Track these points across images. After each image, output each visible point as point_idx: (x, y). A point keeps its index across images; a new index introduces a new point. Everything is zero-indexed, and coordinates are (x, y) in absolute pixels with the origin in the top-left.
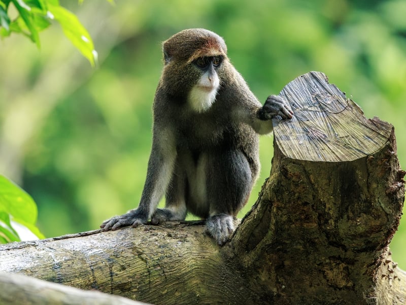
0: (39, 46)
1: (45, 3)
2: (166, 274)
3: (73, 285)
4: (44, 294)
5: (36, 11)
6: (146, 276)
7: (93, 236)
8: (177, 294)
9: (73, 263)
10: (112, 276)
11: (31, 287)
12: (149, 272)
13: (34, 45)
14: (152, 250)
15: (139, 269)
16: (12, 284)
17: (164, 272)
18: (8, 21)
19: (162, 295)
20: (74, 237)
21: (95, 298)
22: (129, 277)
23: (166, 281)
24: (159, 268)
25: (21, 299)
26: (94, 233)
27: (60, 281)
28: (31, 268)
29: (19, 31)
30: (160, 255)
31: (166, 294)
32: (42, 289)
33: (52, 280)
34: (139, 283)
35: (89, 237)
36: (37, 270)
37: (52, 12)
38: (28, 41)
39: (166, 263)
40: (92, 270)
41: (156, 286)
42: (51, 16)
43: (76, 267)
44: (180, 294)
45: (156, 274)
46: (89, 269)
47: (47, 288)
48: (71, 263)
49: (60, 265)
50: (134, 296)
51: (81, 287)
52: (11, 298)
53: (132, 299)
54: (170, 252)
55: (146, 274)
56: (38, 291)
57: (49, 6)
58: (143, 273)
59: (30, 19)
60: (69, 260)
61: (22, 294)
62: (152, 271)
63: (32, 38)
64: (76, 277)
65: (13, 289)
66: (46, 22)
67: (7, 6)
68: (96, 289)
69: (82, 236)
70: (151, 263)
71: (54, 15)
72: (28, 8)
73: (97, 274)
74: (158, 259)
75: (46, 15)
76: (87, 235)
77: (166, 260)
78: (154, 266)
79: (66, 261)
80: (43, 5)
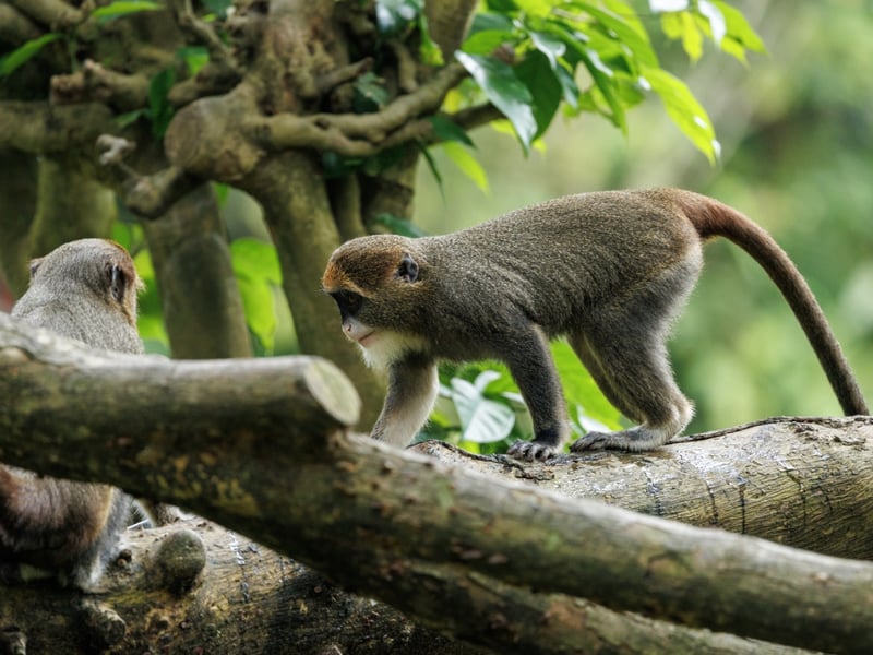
0: (625, 132)
1: (636, 63)
2: (832, 502)
3: (680, 520)
4: (633, 533)
5: (621, 76)
6: (798, 505)
7: (712, 440)
8: (850, 535)
9: (680, 484)
10: (743, 505)
11: (614, 522)
12: (803, 498)
13: (618, 132)
14: (809, 464)
15: (787, 495)
16: (582, 517)
17: (828, 499)
18: (576, 93)
19: (826, 537)
20: (682, 442)
21: (715, 540)
22: (772, 507)
23: (832, 513)
24: (820, 493)
25: (597, 541)
26: (714, 436)
27: (659, 513)
28: (613, 491)
29: (593, 108)
30: (821, 471)
31: (832, 534)
32: (631, 525)
33: (645, 511)
34: (787, 518)
35: (707, 441)
36: (622, 495)
37: (649, 79)
38: (608, 124)
39: (830, 485)
40: (712, 495)
41: (815, 521)
42: (645, 84)
43: (686, 491)
44: (854, 535)
45: (815, 502)
46: (707, 493)
47: (638, 523)
48: (677, 484)
49: (659, 487)
50: (780, 538)
51: (695, 522)
52: (580, 539)
53: (776, 541)
54: (837, 466)
55: (798, 502)
56: (624, 529)
57: (643, 68)
58: (795, 501)
59: (612, 90)
60: (674, 479)
61: (598, 534)
62: (807, 498)
63: (616, 120)
64: (685, 506)
65: (583, 525)
66: (637, 95)
67: (574, 66)
68: (718, 527)
69: (696, 440)
70: (806, 484)
71: (650, 82)
72: (609, 72)
73: (718, 502)
74: (819, 479)
75: (638, 82)
76: (703, 438)
77: (831, 480)
78: (812, 489)
79: (669, 480)
80: (632, 67)
